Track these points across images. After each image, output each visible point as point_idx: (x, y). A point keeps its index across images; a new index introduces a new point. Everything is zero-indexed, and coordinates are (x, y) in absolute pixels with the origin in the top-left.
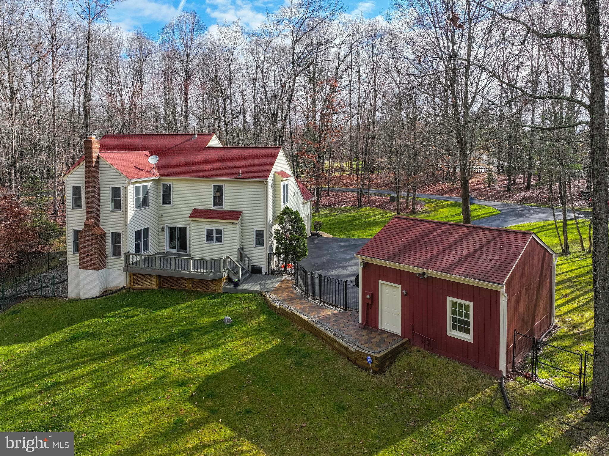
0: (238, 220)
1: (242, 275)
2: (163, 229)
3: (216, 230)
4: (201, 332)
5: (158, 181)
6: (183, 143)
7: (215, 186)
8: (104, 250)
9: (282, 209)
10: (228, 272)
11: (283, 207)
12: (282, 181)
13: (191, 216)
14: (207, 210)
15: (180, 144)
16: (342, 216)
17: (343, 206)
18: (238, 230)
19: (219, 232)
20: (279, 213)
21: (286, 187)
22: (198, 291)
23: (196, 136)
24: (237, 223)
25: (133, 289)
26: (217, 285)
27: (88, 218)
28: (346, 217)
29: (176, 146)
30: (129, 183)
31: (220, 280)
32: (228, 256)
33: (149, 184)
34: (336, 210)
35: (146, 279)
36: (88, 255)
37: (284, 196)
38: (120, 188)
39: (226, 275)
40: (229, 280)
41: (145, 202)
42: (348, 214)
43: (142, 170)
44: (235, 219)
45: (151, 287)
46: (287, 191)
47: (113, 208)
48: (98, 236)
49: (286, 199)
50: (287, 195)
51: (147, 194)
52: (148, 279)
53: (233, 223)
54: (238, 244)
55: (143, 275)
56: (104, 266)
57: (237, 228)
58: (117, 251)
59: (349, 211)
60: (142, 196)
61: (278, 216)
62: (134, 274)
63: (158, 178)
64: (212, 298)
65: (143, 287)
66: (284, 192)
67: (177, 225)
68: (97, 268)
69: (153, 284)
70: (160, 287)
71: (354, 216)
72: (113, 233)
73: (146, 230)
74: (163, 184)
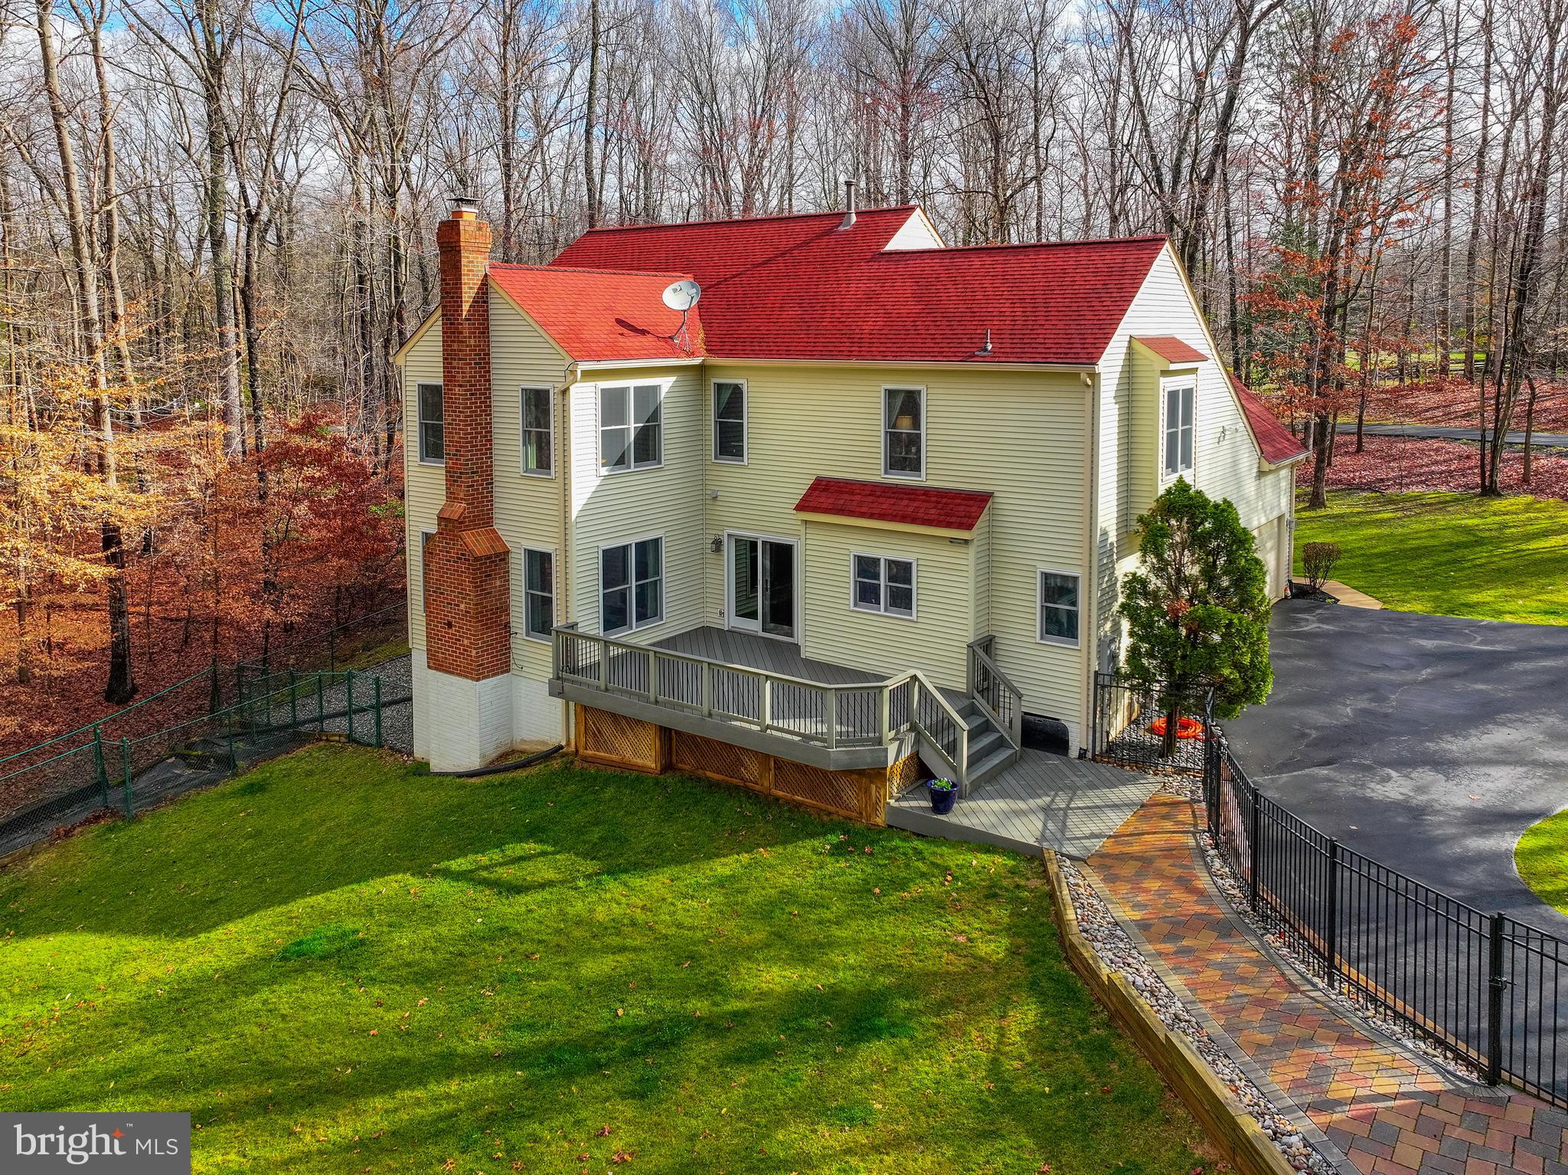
0: (970, 527)
1: (973, 761)
2: (718, 545)
3: (891, 563)
4: (731, 1043)
5: (702, 370)
6: (806, 243)
7: (891, 394)
8: (505, 609)
9: (1161, 491)
10: (917, 742)
11: (1165, 482)
12: (1166, 373)
13: (801, 507)
14: (863, 485)
15: (797, 247)
16: (1420, 527)
17: (1416, 490)
18: (972, 569)
19: (901, 572)
20: (1145, 506)
21: (1181, 405)
22: (798, 805)
23: (854, 218)
24: (966, 542)
25: (585, 759)
26: (867, 791)
27: (451, 496)
28: (1433, 533)
29: (783, 254)
30: (574, 372)
31: (877, 774)
32: (914, 678)
33: (666, 384)
34: (1391, 502)
35: (623, 732)
36: (450, 625)
37: (1172, 439)
38: (547, 392)
39: (907, 752)
40: (920, 773)
41: (647, 447)
42: (1441, 520)
43: (643, 332)
44: (961, 526)
45: (640, 761)
46: (1188, 419)
47: (533, 464)
48: (476, 559)
49: (1180, 451)
50: (1187, 434)
51: (655, 416)
52: (629, 732)
53: (952, 541)
54: (971, 622)
55: (615, 717)
56: (505, 667)
57: (967, 560)
58: (541, 619)
59: (1442, 505)
60: (632, 426)
61: (1141, 519)
62: (585, 708)
63: (697, 361)
64: (838, 851)
65: (614, 757)
66: (1172, 422)
67: (765, 533)
68: (477, 673)
69: (644, 754)
70: (668, 767)
71: (1468, 530)
72: (531, 554)
73: (648, 551)
74: (720, 387)
